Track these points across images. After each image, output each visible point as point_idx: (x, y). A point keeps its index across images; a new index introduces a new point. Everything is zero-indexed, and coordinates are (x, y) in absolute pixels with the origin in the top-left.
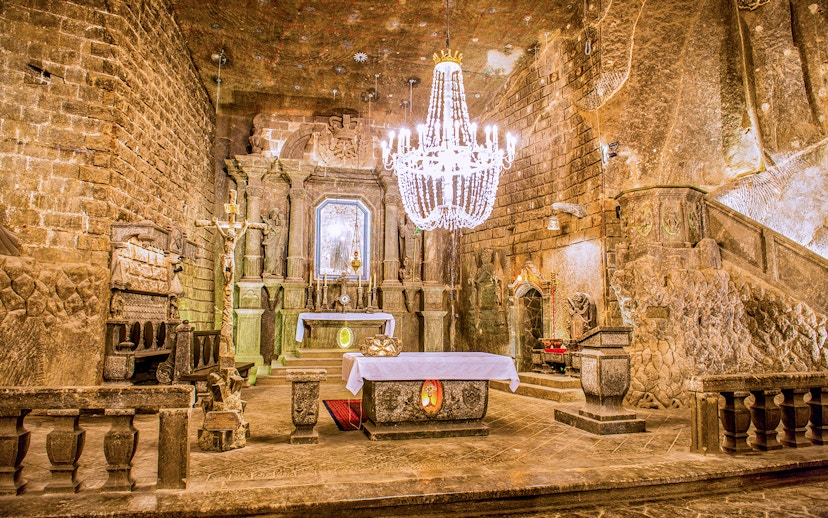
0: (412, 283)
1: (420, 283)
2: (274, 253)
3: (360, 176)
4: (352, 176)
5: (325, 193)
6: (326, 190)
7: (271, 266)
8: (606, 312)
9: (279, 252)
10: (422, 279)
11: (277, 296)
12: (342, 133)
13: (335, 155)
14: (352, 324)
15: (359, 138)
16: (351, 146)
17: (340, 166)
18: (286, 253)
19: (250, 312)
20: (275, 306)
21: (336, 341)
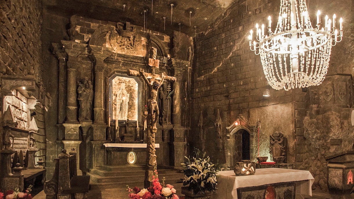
0: (167, 126)
1: (172, 126)
2: (85, 106)
3: (136, 61)
4: (132, 60)
5: (115, 70)
6: (115, 68)
7: (84, 114)
8: (294, 142)
9: (89, 105)
10: (172, 123)
11: (87, 133)
12: (125, 33)
13: (120, 46)
14: (136, 150)
15: (134, 37)
16: (130, 42)
17: (123, 53)
18: (93, 106)
19: (73, 142)
20: (86, 138)
21: (126, 160)
